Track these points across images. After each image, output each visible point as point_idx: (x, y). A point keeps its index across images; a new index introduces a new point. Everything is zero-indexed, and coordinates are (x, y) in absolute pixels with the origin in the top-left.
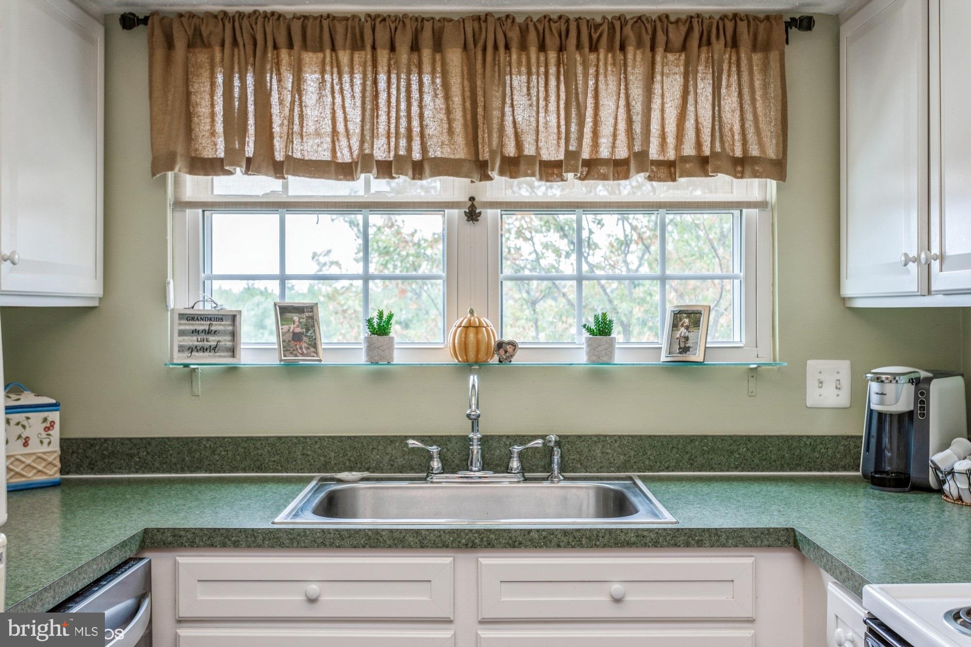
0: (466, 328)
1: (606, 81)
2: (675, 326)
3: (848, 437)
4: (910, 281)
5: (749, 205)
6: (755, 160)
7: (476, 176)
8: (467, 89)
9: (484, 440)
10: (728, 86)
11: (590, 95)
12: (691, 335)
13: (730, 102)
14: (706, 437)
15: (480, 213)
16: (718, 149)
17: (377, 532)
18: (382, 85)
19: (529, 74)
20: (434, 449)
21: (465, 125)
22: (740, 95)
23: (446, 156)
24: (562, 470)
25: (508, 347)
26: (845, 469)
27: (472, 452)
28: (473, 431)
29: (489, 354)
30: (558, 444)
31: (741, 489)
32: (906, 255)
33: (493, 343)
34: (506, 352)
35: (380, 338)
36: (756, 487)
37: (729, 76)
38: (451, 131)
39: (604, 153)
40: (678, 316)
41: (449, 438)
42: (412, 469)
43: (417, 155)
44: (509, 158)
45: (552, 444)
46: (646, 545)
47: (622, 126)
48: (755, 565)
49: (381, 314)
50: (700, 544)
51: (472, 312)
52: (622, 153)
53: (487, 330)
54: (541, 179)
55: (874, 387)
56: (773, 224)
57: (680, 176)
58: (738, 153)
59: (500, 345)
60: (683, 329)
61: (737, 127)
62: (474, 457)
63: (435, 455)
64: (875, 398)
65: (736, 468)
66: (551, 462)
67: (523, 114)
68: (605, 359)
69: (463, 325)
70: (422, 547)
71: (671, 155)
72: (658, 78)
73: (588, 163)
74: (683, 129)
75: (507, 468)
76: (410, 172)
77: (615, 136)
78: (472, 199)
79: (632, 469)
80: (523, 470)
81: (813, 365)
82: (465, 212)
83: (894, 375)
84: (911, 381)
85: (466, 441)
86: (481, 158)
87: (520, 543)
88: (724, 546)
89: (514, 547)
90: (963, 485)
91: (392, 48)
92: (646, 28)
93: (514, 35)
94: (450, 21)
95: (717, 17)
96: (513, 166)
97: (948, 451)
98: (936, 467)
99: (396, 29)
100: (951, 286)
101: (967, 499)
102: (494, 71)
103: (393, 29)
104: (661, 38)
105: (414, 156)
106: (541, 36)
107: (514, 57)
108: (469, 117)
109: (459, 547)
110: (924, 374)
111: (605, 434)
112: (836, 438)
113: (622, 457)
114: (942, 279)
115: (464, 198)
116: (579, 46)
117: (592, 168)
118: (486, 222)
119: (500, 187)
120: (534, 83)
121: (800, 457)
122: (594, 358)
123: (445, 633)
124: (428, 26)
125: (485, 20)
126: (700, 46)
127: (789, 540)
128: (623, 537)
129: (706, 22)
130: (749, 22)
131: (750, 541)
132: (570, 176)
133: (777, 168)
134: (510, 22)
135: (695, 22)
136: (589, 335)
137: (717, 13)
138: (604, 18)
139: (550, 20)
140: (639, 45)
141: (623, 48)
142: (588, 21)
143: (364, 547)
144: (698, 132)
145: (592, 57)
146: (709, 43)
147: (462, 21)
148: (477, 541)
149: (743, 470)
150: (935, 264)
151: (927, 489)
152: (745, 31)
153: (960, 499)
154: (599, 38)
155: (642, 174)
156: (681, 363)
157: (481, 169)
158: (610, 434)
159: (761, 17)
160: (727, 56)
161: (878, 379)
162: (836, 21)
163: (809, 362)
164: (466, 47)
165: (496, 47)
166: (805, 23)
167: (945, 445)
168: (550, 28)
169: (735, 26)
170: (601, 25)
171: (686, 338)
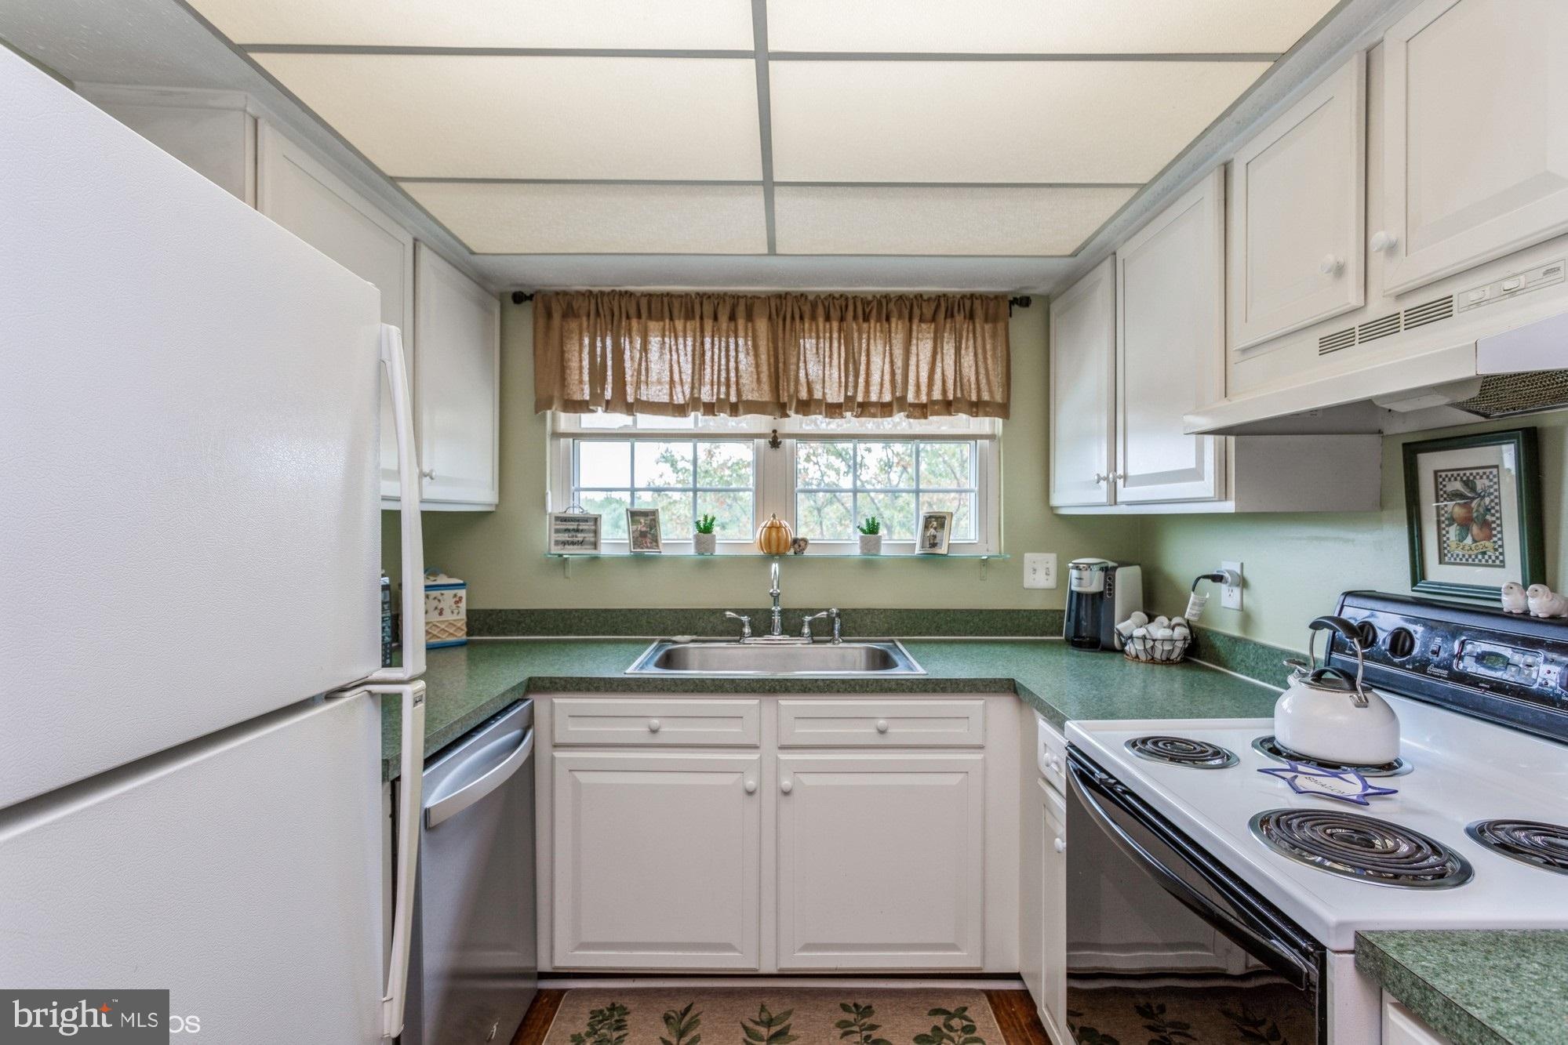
0: (770, 528)
1: (875, 343)
2: (926, 527)
3: (1054, 611)
4: (1101, 494)
5: (982, 437)
6: (987, 404)
7: (778, 414)
8: (771, 349)
9: (783, 612)
10: (967, 348)
11: (864, 353)
12: (938, 534)
13: (968, 360)
14: (949, 610)
15: (780, 442)
16: (959, 395)
18: (708, 346)
19: (818, 338)
20: (745, 619)
21: (770, 376)
22: (976, 355)
23: (755, 399)
24: (841, 634)
25: (801, 543)
26: (1052, 635)
27: (774, 621)
28: (774, 605)
29: (787, 548)
30: (838, 615)
32: (1098, 475)
33: (790, 539)
34: (800, 546)
35: (705, 536)
36: (985, 648)
37: (967, 341)
38: (759, 381)
39: (874, 398)
40: (929, 520)
41: (756, 610)
42: (729, 634)
43: (733, 399)
44: (803, 401)
45: (834, 615)
46: (903, 691)
47: (887, 377)
48: (985, 705)
49: (706, 518)
50: (944, 690)
51: (774, 516)
52: (887, 398)
53: (785, 530)
54: (826, 417)
55: (1074, 573)
56: (999, 452)
57: (931, 415)
58: (974, 398)
59: (795, 541)
60: (932, 530)
61: (973, 379)
62: (775, 625)
63: (746, 623)
64: (1074, 582)
65: (971, 634)
66: (833, 629)
67: (814, 366)
68: (874, 552)
69: (767, 526)
70: (736, 692)
71: (924, 399)
72: (914, 341)
73: (861, 405)
74: (933, 380)
75: (800, 633)
76: (728, 411)
77: (882, 384)
78: (775, 431)
79: (893, 634)
80: (812, 634)
81: (1028, 557)
82: (770, 442)
83: (1089, 565)
84: (1102, 569)
85: (769, 613)
86: (781, 401)
87: (810, 689)
88: (963, 691)
89: (805, 692)
90: (1140, 647)
91: (716, 318)
92: (905, 305)
93: (807, 309)
94: (759, 298)
95: (958, 296)
96: (806, 407)
97: (1129, 621)
98: (1120, 634)
99: (718, 304)
100: (1134, 499)
101: (1143, 657)
102: (791, 335)
103: (716, 304)
104: (916, 311)
105: (731, 399)
106: (827, 310)
107: (807, 325)
108: (773, 370)
109: (764, 692)
110: (1111, 564)
111: (874, 607)
112: (1045, 612)
113: (886, 625)
114: (1125, 493)
115: (768, 431)
116: (855, 318)
117: (865, 409)
118: (785, 448)
119: (795, 422)
120: (822, 345)
121: (1019, 626)
122: (865, 551)
123: (753, 756)
124: (742, 302)
125: (785, 298)
126: (946, 318)
127: (1010, 687)
128: (886, 685)
129: (950, 300)
130: (982, 300)
131: (982, 688)
132: (848, 414)
133: (1003, 410)
134: (803, 299)
135: (942, 300)
136: (862, 534)
137: (959, 293)
138: (874, 296)
139: (834, 298)
140: (900, 317)
141: (888, 319)
142: (862, 299)
143: (692, 691)
144: (944, 382)
145: (865, 326)
146: (952, 316)
147: (768, 298)
148: (778, 688)
149: (976, 635)
150: (1120, 482)
151: (1112, 650)
152: (979, 307)
153: (1137, 657)
154: (870, 311)
155: (902, 414)
156: (932, 556)
157: (781, 409)
158: (877, 607)
159: (992, 296)
160: (966, 326)
161: (1077, 568)
162: (1047, 300)
163: (1026, 555)
164: (770, 318)
165: (793, 318)
166: (1024, 301)
167: (1126, 617)
168: (834, 304)
169: (972, 304)
170: (871, 301)
171: (935, 537)
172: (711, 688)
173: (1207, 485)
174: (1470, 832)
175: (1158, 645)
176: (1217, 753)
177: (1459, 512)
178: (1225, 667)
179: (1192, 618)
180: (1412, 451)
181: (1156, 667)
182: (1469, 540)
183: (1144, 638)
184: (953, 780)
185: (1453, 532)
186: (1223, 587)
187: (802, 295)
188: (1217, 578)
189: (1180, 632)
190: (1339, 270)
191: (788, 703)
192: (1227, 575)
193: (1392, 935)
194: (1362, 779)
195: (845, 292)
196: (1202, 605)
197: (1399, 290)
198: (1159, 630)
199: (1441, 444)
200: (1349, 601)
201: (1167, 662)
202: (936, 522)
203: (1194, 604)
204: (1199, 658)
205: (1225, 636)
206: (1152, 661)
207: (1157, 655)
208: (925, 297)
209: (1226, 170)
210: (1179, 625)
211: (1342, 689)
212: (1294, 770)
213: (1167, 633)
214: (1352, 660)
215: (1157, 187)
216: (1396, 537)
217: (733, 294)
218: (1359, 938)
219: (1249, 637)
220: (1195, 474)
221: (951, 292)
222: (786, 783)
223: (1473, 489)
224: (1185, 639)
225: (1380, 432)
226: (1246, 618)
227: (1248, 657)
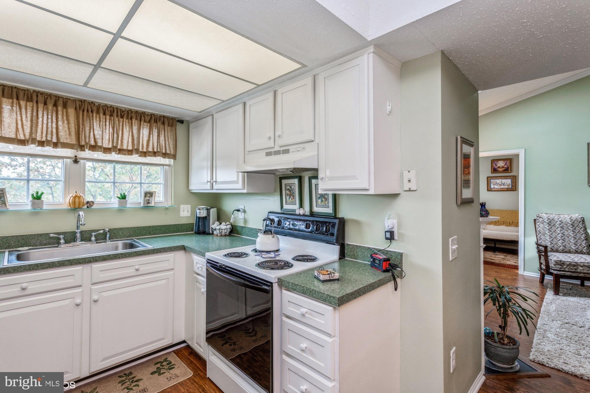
0: (75, 197)
1: (126, 127)
2: (145, 196)
3: (190, 224)
4: (208, 186)
5: (166, 165)
6: (169, 154)
7: (79, 150)
8: (76, 122)
9: (81, 232)
10: (161, 134)
11: (121, 130)
12: (150, 199)
13: (162, 138)
14: (154, 226)
15: (79, 161)
16: (159, 150)
17: (53, 263)
18: (40, 115)
19: (100, 121)
20: (61, 236)
21: (76, 133)
22: (165, 137)
23: (68, 142)
24: (109, 239)
25: (91, 203)
26: (189, 231)
27: (77, 237)
28: (77, 229)
29: (83, 205)
30: (109, 231)
31: (166, 239)
32: (208, 181)
33: (85, 202)
34: (90, 204)
35: (38, 201)
36: (169, 238)
37: (162, 131)
38: (70, 134)
39: (125, 147)
40: (146, 194)
41: (66, 233)
42: (50, 244)
43: (54, 140)
44: (92, 145)
45: (107, 231)
46: (146, 254)
47: (130, 140)
48: (174, 255)
49: (37, 193)
50: (160, 252)
51: (76, 192)
52: (130, 148)
53: (83, 198)
54: (103, 153)
55: (198, 211)
56: (172, 171)
57: (148, 156)
58: (164, 152)
59: (88, 202)
60: (148, 198)
61: (164, 145)
62: (78, 238)
63: (62, 238)
64: (198, 213)
65: (162, 234)
66: (106, 237)
67: (98, 132)
68: (125, 206)
69: (73, 196)
70: (71, 265)
71: (145, 150)
72: (142, 129)
73: (120, 150)
74: (149, 144)
75: (90, 240)
76: (52, 146)
77: (128, 143)
78: (76, 156)
79: (132, 237)
80: (96, 240)
81: (182, 206)
82: (73, 160)
83: (203, 208)
84: (206, 209)
85: (74, 233)
86: (81, 144)
87: (107, 259)
88: (167, 252)
89: (105, 260)
90: (218, 232)
91: (45, 104)
92: (139, 115)
93: (95, 109)
94: (70, 100)
95: (159, 116)
96: (94, 148)
97: (215, 225)
98: (212, 228)
99: (47, 98)
100: (218, 188)
101: (219, 235)
102: (87, 119)
103: (46, 98)
104: (143, 118)
105: (53, 140)
106: (104, 111)
107: (94, 115)
108: (77, 130)
109: (85, 263)
110: (209, 208)
111: (123, 227)
112: (187, 224)
113: (128, 234)
114: (216, 186)
115: (73, 156)
116: (117, 116)
117: (121, 151)
118: (81, 164)
119: (87, 153)
120: (101, 124)
121: (179, 230)
122: (121, 206)
123: (79, 290)
124: (61, 100)
125: (84, 102)
126: (154, 122)
127: (183, 248)
128: (139, 253)
129: (156, 117)
130: (167, 119)
131: (173, 249)
132: (113, 153)
133: (174, 157)
134: (93, 104)
135: (153, 116)
136: (118, 199)
137: (159, 114)
138: (125, 109)
139: (107, 107)
140: (136, 119)
141: (131, 119)
142: (120, 109)
143: (47, 268)
144: (153, 145)
145: (121, 120)
146: (156, 122)
147: (75, 101)
148: (92, 260)
149: (164, 234)
150: (214, 183)
151: (210, 234)
152: (166, 121)
153: (217, 235)
154: (124, 115)
155: (137, 155)
156: (147, 207)
157: (82, 148)
158: (124, 227)
159: (171, 118)
160: (161, 126)
161: (199, 209)
162: (188, 122)
163: (181, 206)
164: (76, 109)
165: (88, 111)
166: (182, 122)
167: (213, 224)
168: (107, 109)
169: (164, 120)
170: (124, 111)
171: (149, 200)
172: (58, 265)
173: (240, 185)
174: (292, 259)
175: (223, 231)
176: (245, 254)
177: (289, 193)
178: (240, 235)
179: (232, 222)
180: (281, 179)
181: (223, 237)
182: (290, 199)
183: (219, 229)
184: (164, 282)
185: (288, 197)
186: (239, 213)
187: (92, 103)
188: (238, 210)
189: (229, 226)
190: (270, 138)
191: (96, 266)
192: (241, 209)
193: (283, 277)
194: (274, 253)
195: (113, 105)
196: (235, 218)
197: (281, 145)
198: (223, 226)
199: (286, 178)
200: (270, 214)
201: (226, 235)
202: (149, 195)
203: (233, 218)
204: (233, 234)
205: (240, 226)
206: (222, 236)
207: (223, 234)
208: (146, 114)
209: (245, 104)
210: (228, 224)
211: (269, 234)
212: (262, 254)
213: (225, 227)
214: (270, 228)
215: (227, 102)
216: (277, 198)
217: (56, 95)
218: (279, 279)
219: (246, 226)
220: (237, 182)
221: (156, 114)
222: (95, 297)
223: (291, 188)
224: (230, 228)
225: (275, 174)
226: (245, 221)
227: (246, 231)
